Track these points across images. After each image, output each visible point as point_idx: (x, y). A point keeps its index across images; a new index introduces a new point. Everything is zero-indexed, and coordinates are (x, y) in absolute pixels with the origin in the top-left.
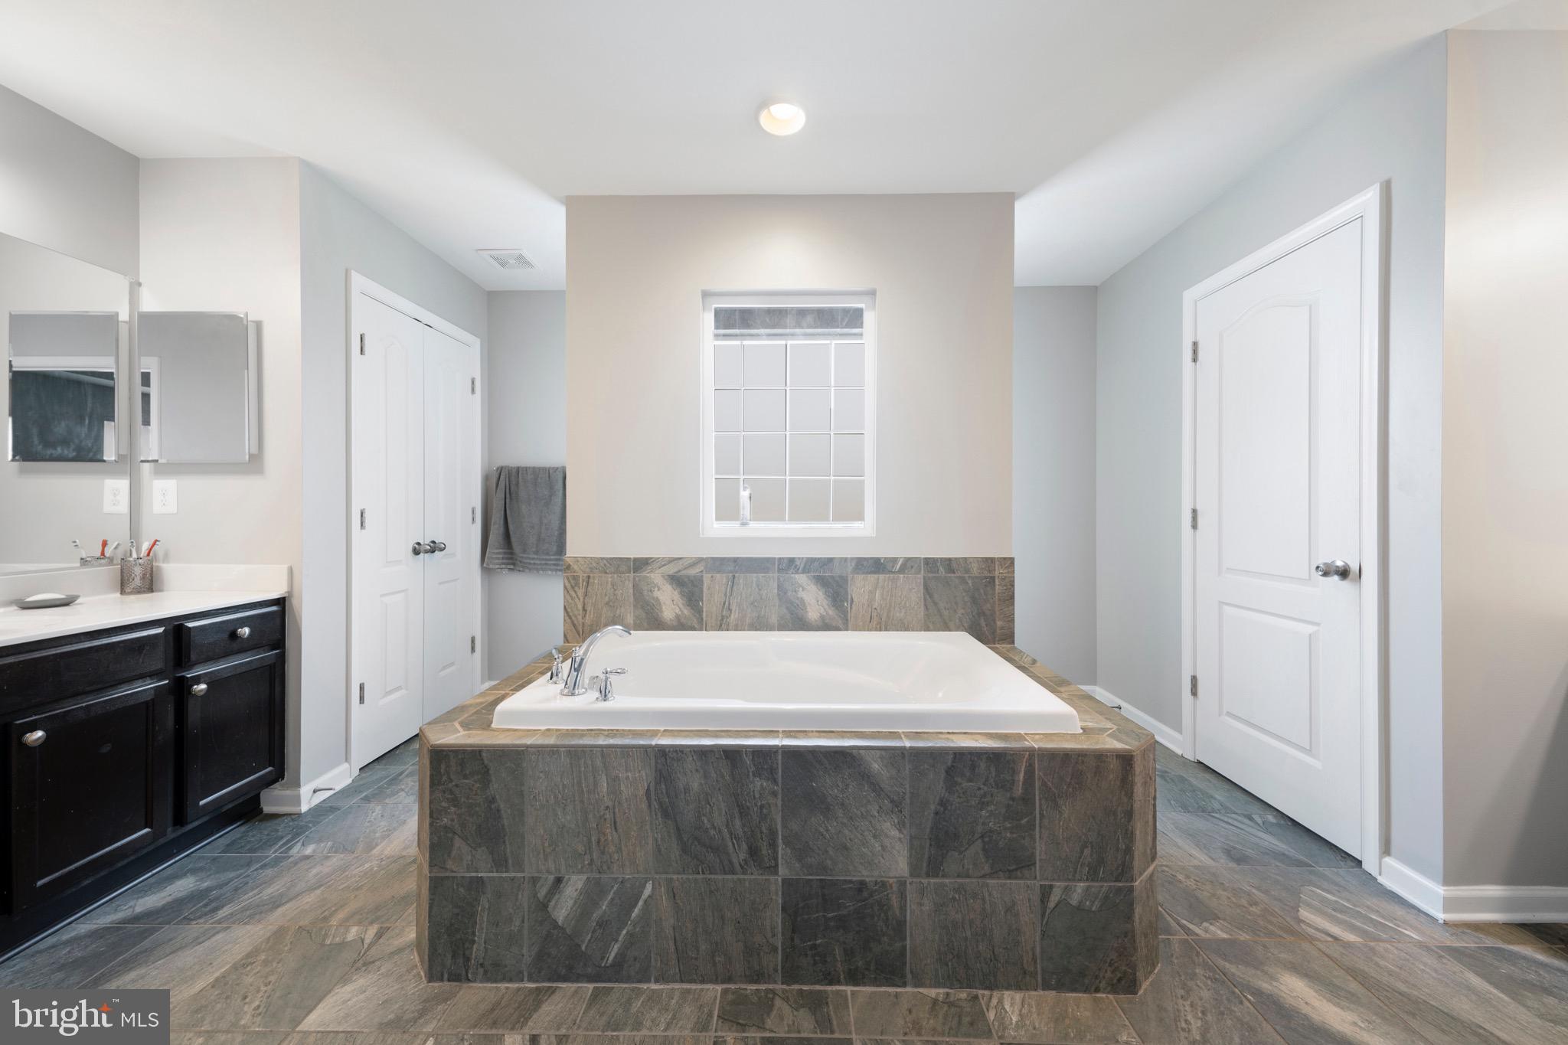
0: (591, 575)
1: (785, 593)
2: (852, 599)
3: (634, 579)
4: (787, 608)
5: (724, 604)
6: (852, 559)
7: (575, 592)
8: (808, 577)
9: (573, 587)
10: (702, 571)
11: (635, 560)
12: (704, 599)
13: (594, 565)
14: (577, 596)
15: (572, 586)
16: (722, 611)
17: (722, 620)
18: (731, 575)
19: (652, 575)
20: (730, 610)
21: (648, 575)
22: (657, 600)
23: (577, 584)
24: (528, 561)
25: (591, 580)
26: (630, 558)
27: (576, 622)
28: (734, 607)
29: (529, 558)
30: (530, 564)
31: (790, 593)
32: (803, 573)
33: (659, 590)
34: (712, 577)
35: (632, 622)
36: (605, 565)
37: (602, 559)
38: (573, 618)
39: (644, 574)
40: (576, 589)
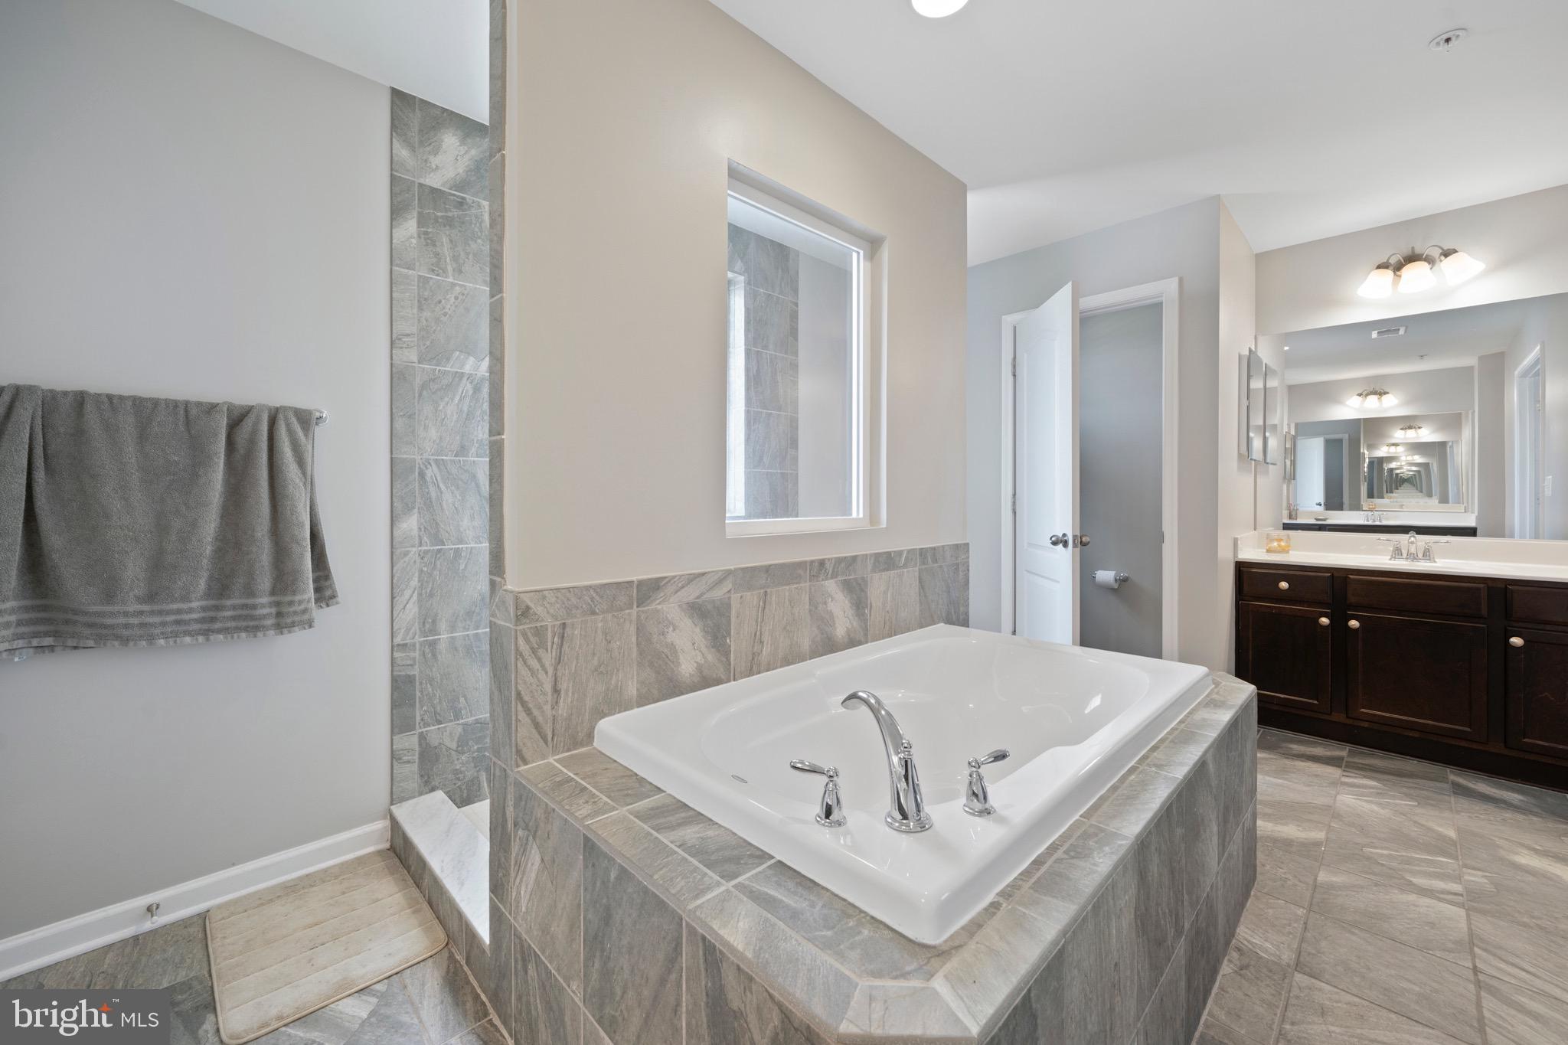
0: (568, 621)
1: (816, 608)
2: (871, 603)
3: (639, 616)
4: (819, 627)
5: (755, 634)
6: (871, 555)
7: (539, 660)
8: (836, 582)
9: (534, 651)
10: (729, 591)
11: (641, 583)
12: (732, 634)
13: (574, 600)
14: (543, 666)
15: (532, 648)
16: (753, 646)
17: (753, 659)
18: (762, 591)
19: (664, 607)
20: (762, 642)
21: (659, 607)
22: (672, 647)
23: (542, 644)
24: (122, 620)
25: (568, 631)
26: (632, 582)
27: (540, 719)
28: (766, 638)
29: (126, 614)
30: (126, 626)
31: (820, 607)
32: (832, 578)
33: (674, 630)
34: (741, 597)
35: (635, 692)
36: (592, 599)
37: (588, 588)
38: (536, 712)
39: (653, 606)
40: (541, 652)
